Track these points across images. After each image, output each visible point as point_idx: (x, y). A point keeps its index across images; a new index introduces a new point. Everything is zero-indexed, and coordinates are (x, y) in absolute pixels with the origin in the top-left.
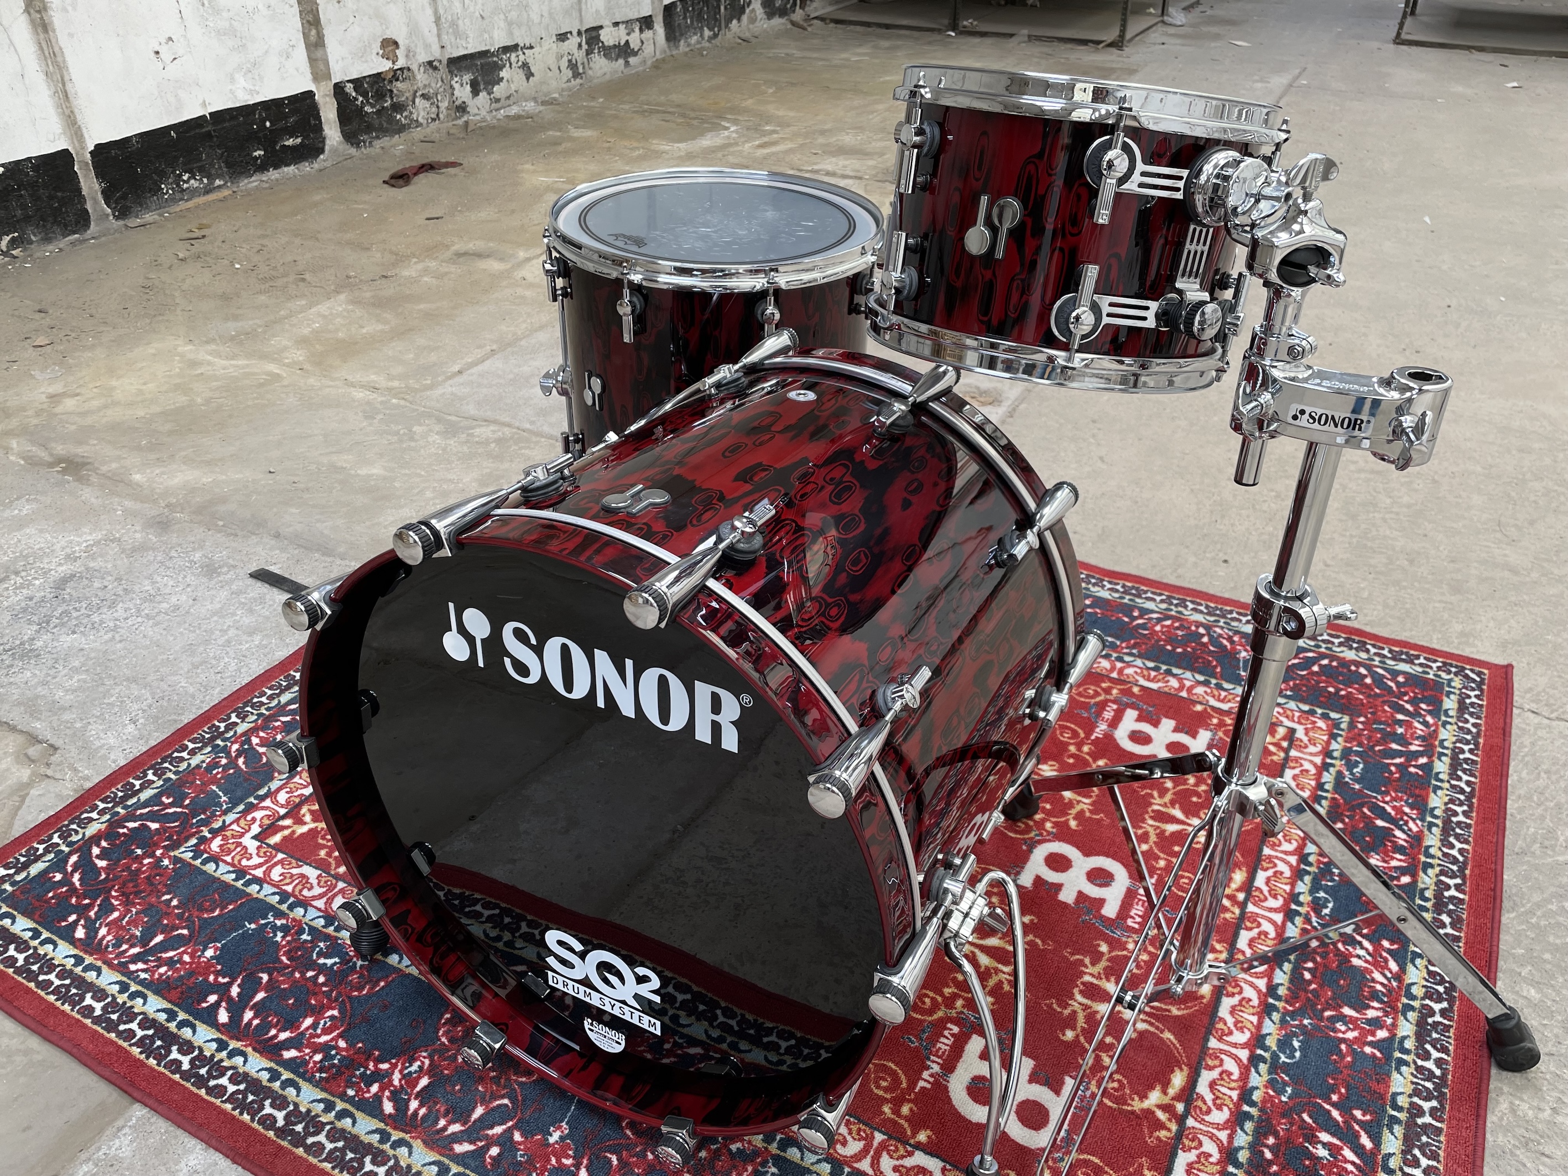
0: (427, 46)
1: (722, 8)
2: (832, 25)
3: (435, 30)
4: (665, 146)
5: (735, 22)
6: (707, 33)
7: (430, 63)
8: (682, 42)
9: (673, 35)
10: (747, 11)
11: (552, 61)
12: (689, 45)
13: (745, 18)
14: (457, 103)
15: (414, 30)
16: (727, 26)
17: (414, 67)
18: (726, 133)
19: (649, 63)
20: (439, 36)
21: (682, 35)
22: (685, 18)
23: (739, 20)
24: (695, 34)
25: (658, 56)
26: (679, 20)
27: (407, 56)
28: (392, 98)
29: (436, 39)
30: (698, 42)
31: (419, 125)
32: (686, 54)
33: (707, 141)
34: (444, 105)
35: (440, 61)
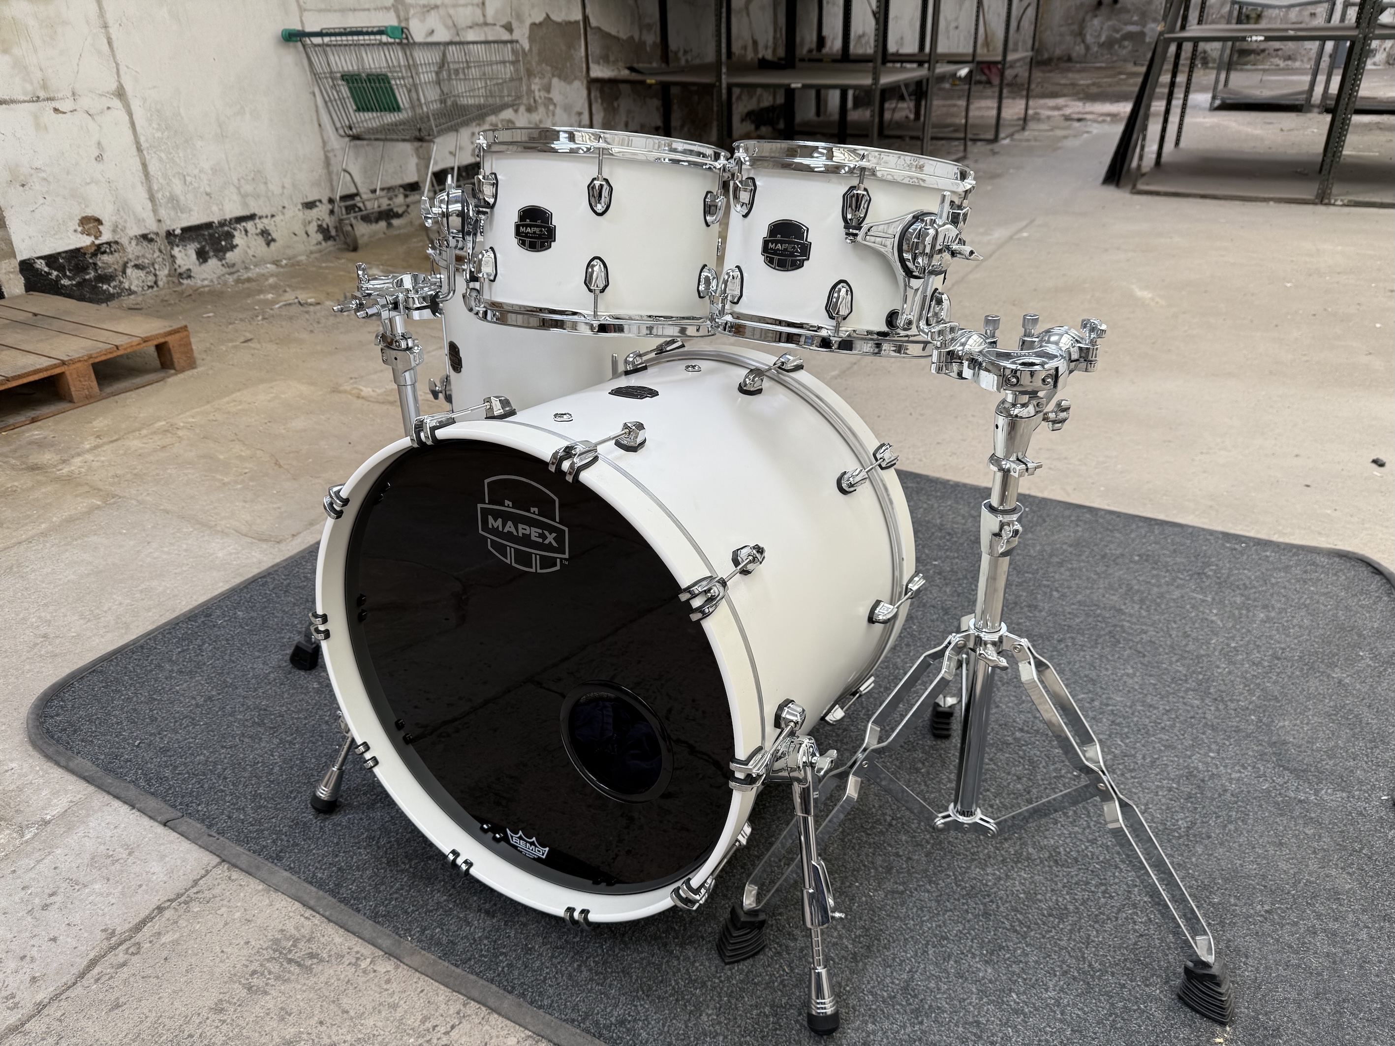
0: (139, 221)
3: (149, 205)
7: (145, 237)
11: (298, 228)
14: (179, 271)
15: (122, 206)
17: (124, 241)
20: (155, 211)
27: (114, 231)
28: (96, 270)
29: (152, 214)
31: (131, 292)
34: (163, 273)
35: (157, 234)
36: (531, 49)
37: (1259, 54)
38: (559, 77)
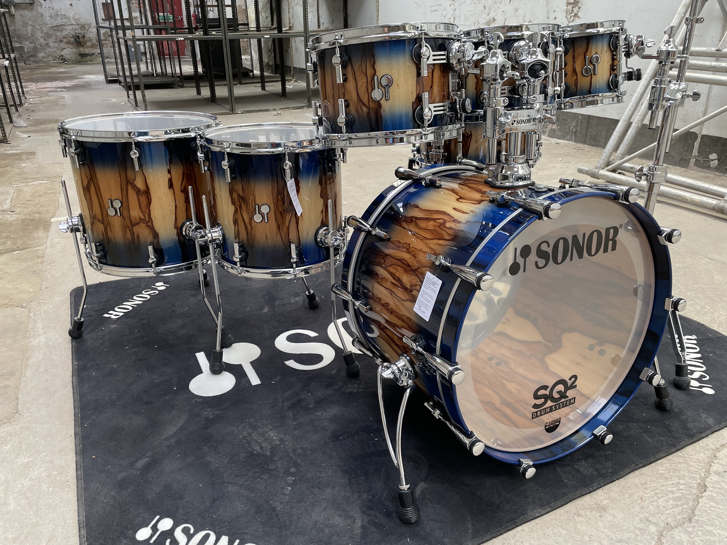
37: (91, 56)
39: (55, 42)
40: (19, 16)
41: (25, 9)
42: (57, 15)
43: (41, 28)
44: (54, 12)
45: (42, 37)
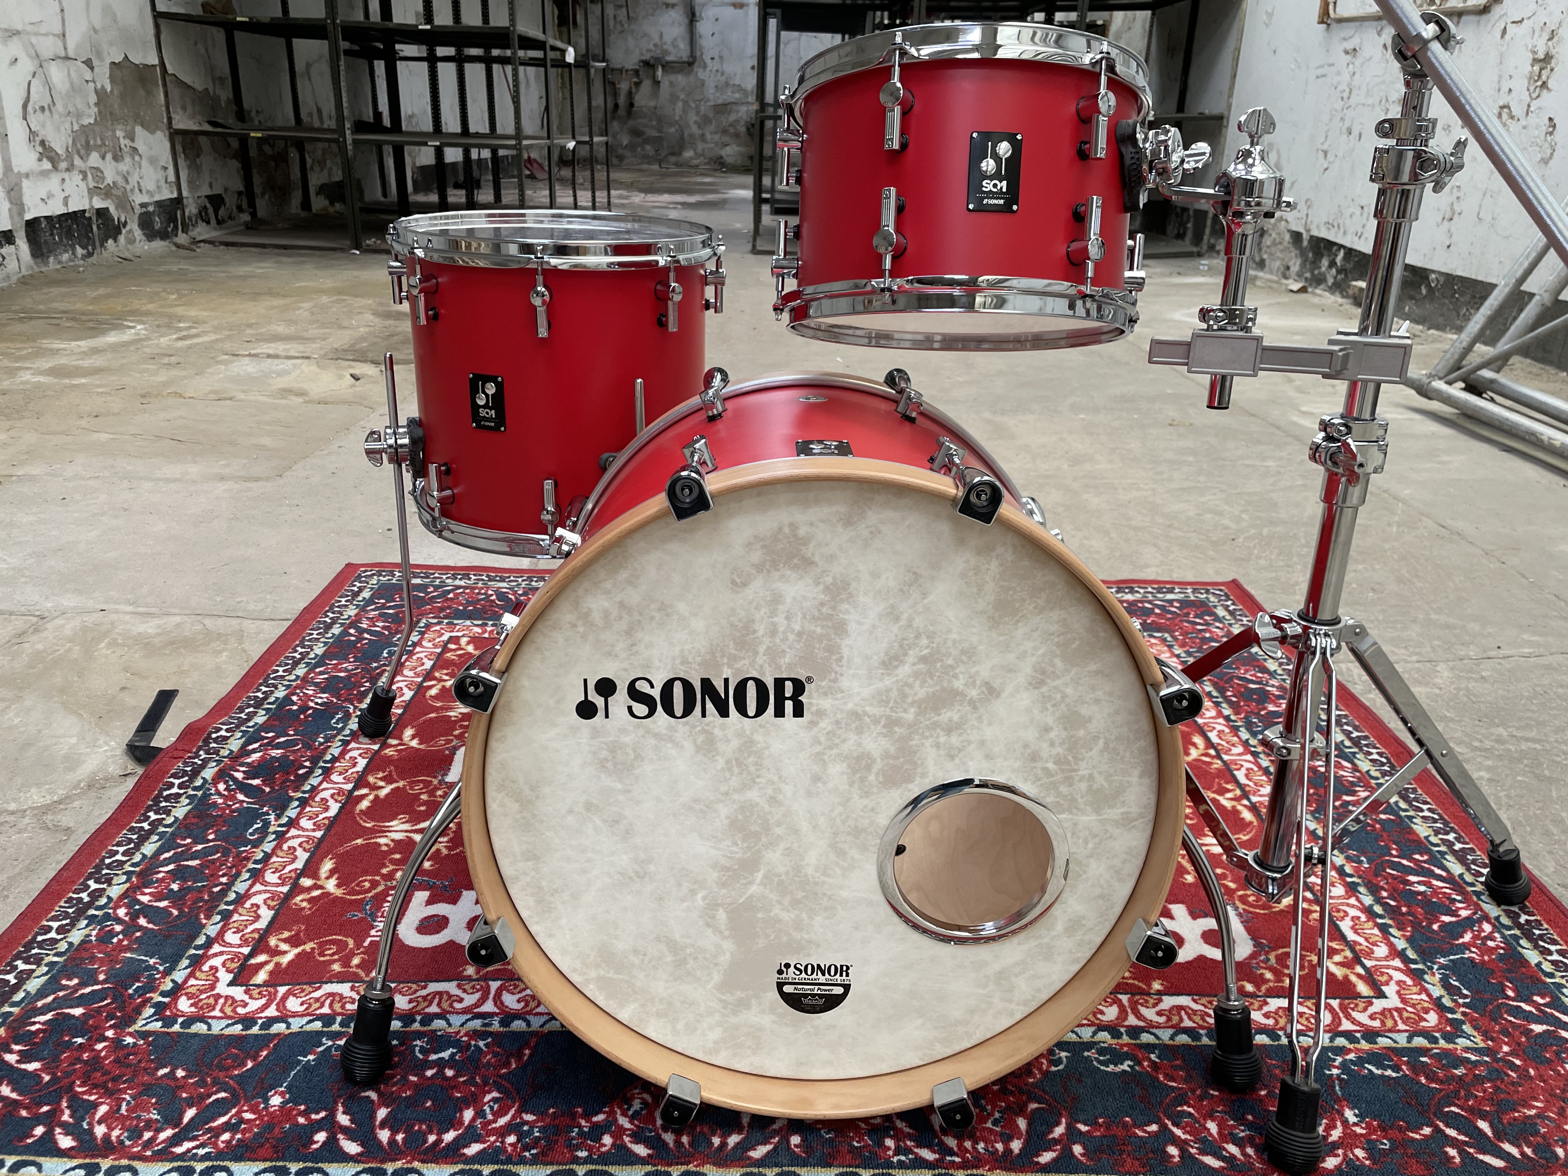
1: (95, 228)
2: (222, 247)
4: (57, 345)
5: (110, 241)
6: (80, 251)
8: (51, 259)
9: (39, 250)
10: (124, 231)
12: (60, 262)
13: (122, 239)
16: (102, 245)
18: (133, 331)
19: (14, 279)
21: (50, 251)
22: (52, 234)
23: (115, 240)
24: (66, 251)
25: (24, 272)
26: (45, 236)
30: (71, 260)
32: (57, 270)
33: (112, 338)
36: (112, 91)
38: (142, 126)
39: (716, 133)
40: (667, 83)
41: (680, 71)
42: (727, 84)
43: (697, 107)
44: (723, 79)
45: (695, 122)
